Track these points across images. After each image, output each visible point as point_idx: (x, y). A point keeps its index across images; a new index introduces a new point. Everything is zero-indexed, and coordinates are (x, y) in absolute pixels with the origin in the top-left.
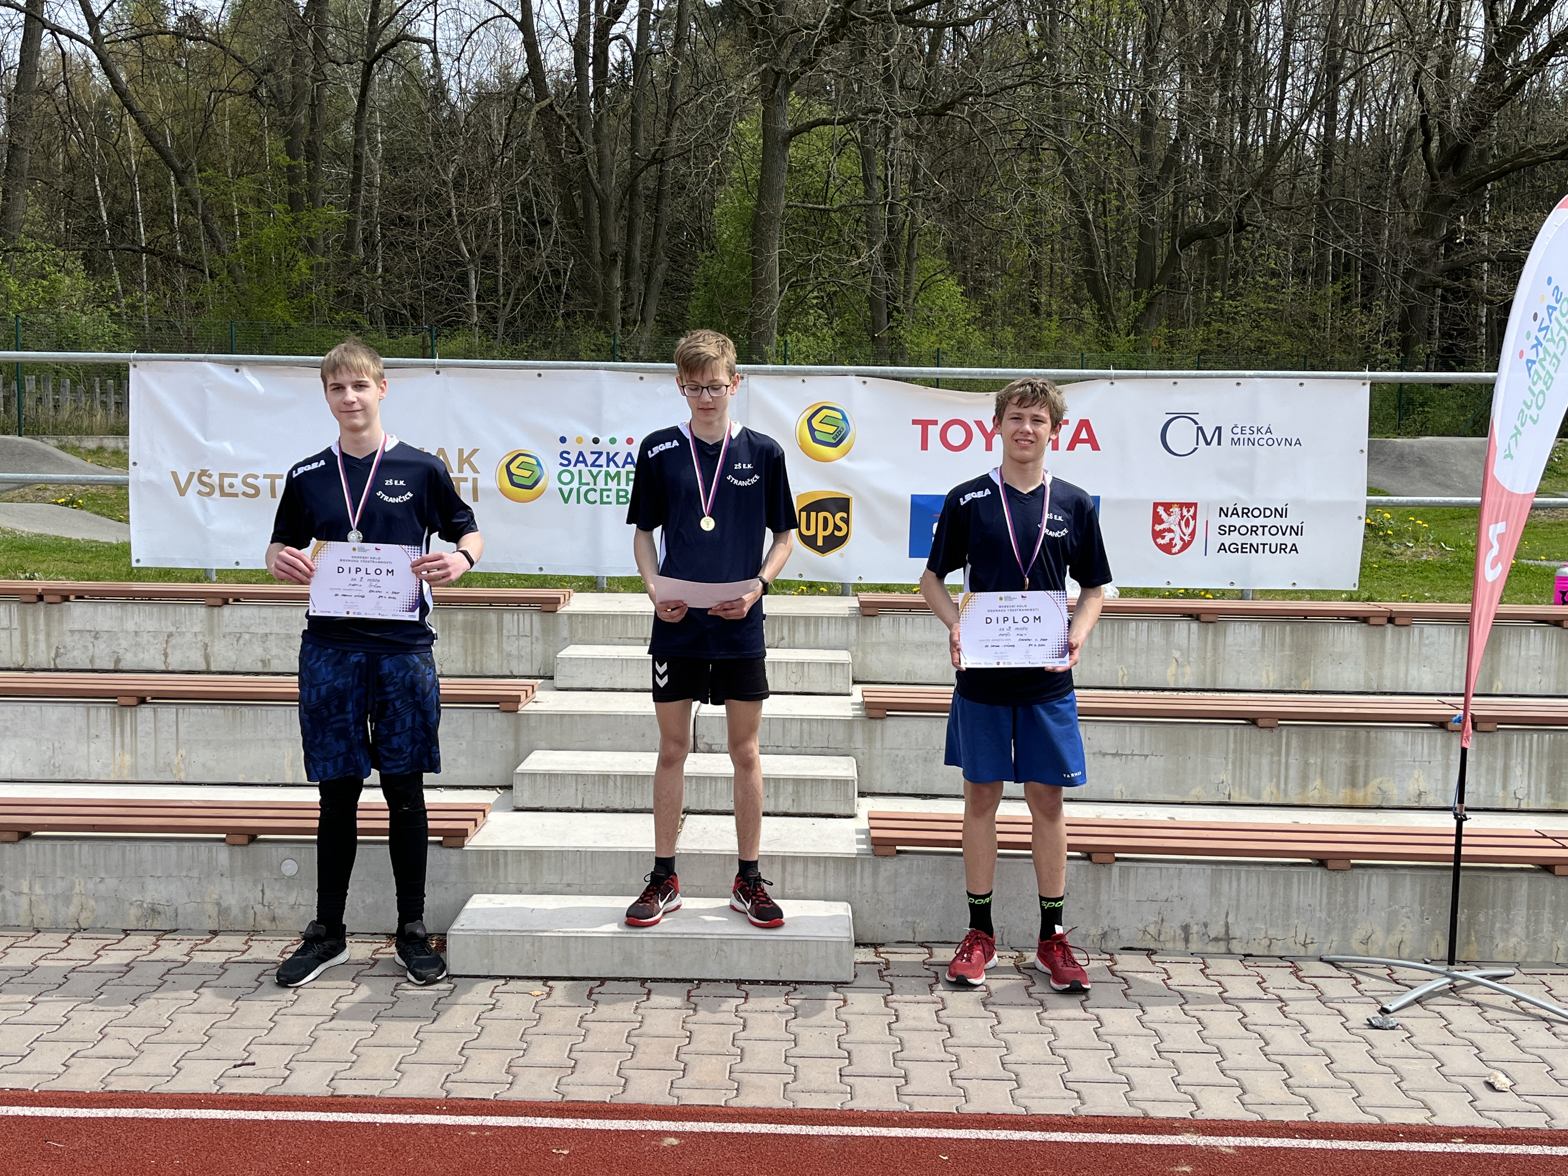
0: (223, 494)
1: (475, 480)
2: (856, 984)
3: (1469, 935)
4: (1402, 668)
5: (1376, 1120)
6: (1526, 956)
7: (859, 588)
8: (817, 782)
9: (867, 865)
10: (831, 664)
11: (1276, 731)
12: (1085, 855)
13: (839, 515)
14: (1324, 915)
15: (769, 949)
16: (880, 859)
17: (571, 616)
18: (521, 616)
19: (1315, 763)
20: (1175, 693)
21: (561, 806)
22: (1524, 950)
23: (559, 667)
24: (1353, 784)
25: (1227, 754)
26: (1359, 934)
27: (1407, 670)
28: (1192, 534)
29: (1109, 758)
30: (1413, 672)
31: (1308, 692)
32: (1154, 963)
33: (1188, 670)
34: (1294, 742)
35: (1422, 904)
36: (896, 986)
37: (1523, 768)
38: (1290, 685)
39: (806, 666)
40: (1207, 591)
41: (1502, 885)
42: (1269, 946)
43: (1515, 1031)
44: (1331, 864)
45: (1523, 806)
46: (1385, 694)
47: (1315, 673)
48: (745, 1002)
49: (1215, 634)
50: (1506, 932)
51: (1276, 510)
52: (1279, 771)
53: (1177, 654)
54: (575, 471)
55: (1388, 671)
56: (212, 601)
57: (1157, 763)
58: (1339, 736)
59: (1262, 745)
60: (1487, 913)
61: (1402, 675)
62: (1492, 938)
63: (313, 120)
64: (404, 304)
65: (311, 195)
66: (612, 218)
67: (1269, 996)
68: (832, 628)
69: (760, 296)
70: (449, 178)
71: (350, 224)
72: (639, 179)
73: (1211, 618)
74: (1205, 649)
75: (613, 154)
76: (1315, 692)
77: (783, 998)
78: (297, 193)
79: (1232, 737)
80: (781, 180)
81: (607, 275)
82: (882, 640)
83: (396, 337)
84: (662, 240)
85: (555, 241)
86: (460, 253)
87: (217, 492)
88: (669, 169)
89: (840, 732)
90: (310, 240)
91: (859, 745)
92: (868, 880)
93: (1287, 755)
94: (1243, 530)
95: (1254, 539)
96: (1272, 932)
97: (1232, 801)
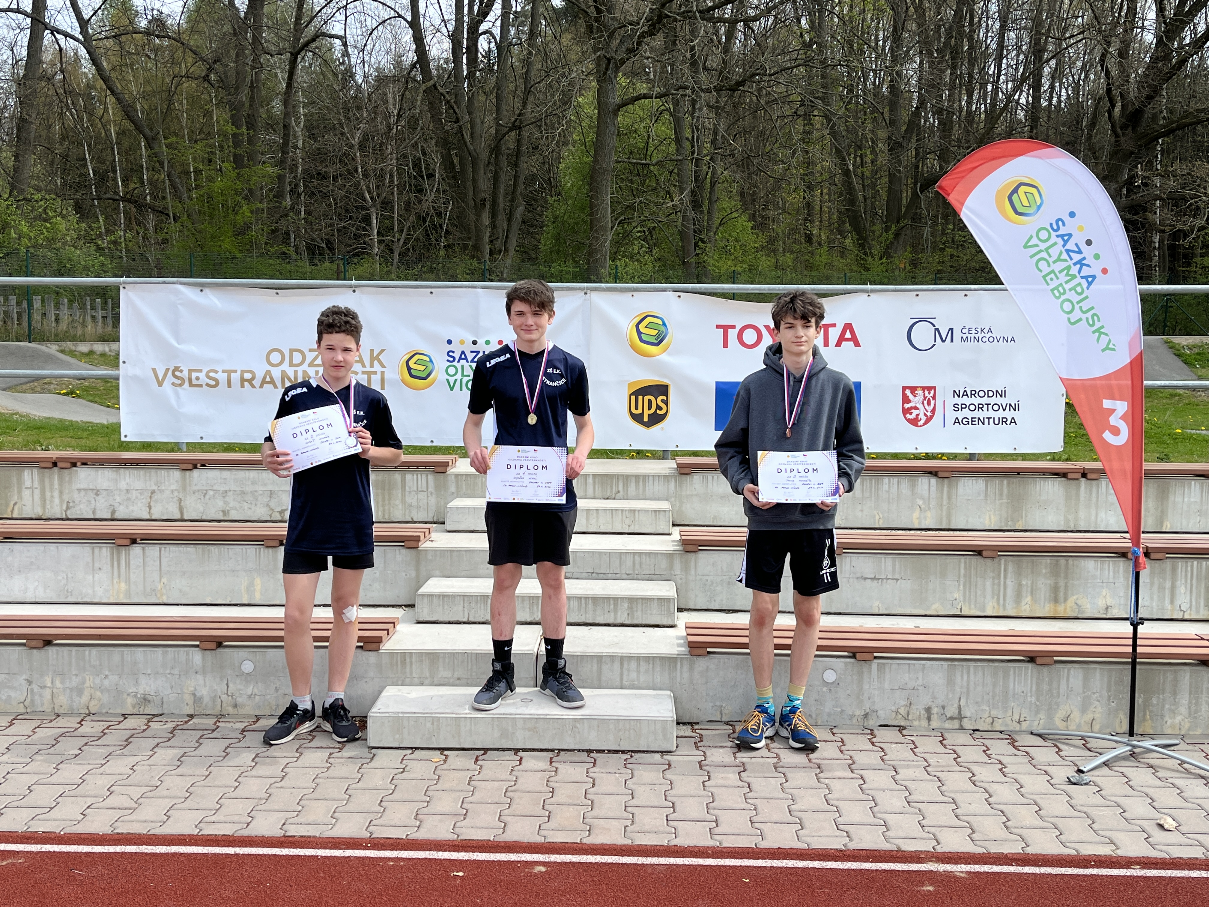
0: (191, 385)
1: (383, 373)
2: (677, 753)
3: (1145, 714)
4: (1093, 512)
5: (1074, 853)
6: (1189, 730)
7: (675, 454)
8: (647, 600)
9: (685, 662)
10: (655, 511)
11: (996, 560)
12: (851, 655)
14: (1033, 699)
15: (611, 726)
16: (695, 658)
17: (457, 475)
18: (419, 476)
19: (1027, 584)
20: (919, 532)
21: (452, 620)
22: (1187, 725)
23: (449, 515)
24: (1056, 600)
25: (959, 577)
26: (1061, 714)
27: (1097, 514)
28: (933, 411)
29: (869, 581)
30: (1102, 515)
31: (1021, 531)
32: (904, 736)
33: (929, 514)
34: (1010, 568)
35: (1109, 690)
36: (708, 754)
37: (1186, 587)
38: (1007, 525)
39: (637, 512)
40: (943, 454)
41: (1170, 676)
42: (992, 723)
43: (1180, 787)
44: (1039, 660)
45: (1187, 617)
46: (1080, 531)
47: (1026, 516)
48: (594, 766)
49: (950, 487)
50: (1173, 712)
51: (997, 391)
52: (999, 591)
53: (920, 502)
54: (458, 366)
55: (1082, 514)
56: (185, 466)
57: (906, 585)
58: (1045, 563)
59: (986, 571)
60: (1159, 697)
61: (1093, 518)
62: (1162, 716)
63: (252, 98)
64: (322, 240)
65: (251, 157)
66: (482, 172)
67: (992, 760)
68: (656, 483)
69: (596, 231)
70: (355, 141)
71: (280, 178)
72: (502, 142)
73: (946, 474)
74: (942, 498)
75: (482, 123)
76: (1026, 531)
77: (623, 762)
78: (240, 155)
79: (962, 565)
80: (614, 142)
81: (478, 216)
82: (695, 493)
83: (317, 265)
84: (521, 188)
85: (438, 190)
86: (364, 199)
87: (187, 383)
88: (525, 133)
89: (664, 563)
90: (250, 190)
91: (678, 573)
92: (686, 675)
93: (1005, 578)
94: (972, 407)
95: (981, 415)
96: (994, 713)
97: (963, 614)
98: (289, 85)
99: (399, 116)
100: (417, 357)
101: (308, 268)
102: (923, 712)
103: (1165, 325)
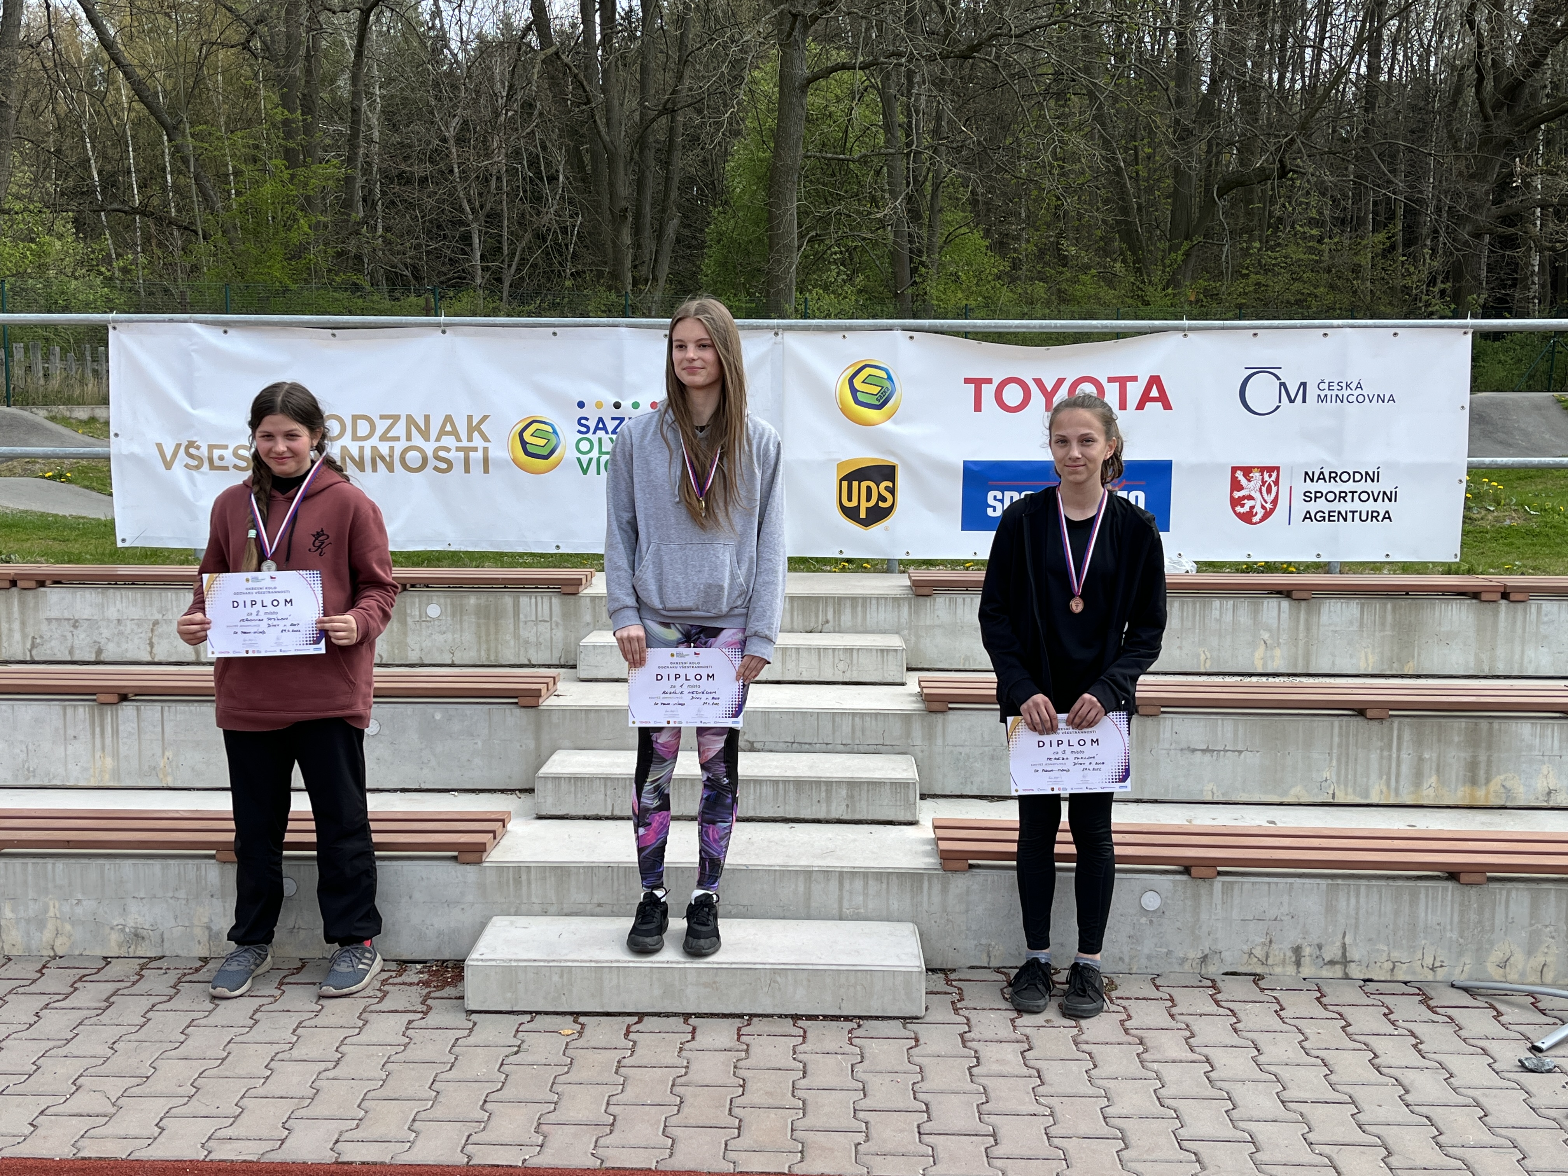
0: (212, 467)
1: (486, 450)
2: (927, 1019)
4: (1518, 650)
7: (905, 565)
8: (874, 785)
9: (935, 881)
10: (882, 650)
11: (1386, 723)
12: (1180, 868)
13: (884, 484)
14: (1455, 936)
15: (829, 980)
16: (950, 874)
17: (593, 599)
18: (539, 599)
19: (1431, 758)
20: (1264, 679)
21: (588, 813)
23: (582, 655)
24: (1473, 781)
25: (1331, 748)
26: (1495, 956)
27: (1523, 652)
29: (1199, 754)
30: (1530, 653)
31: (1412, 677)
32: (1262, 990)
33: (1278, 652)
36: (973, 1020)
38: (1391, 669)
39: (855, 653)
40: (1289, 564)
42: (1392, 970)
44: (1464, 878)
46: (1498, 677)
47: (1419, 655)
48: (804, 1042)
49: (1308, 612)
51: (1367, 473)
52: (1390, 768)
53: (1266, 636)
55: (1501, 652)
57: (1252, 759)
58: (1458, 727)
59: (1370, 739)
61: (1517, 657)
63: (308, 71)
64: (405, 265)
65: (308, 151)
66: (622, 172)
67: (1399, 1030)
68: (882, 609)
69: (778, 251)
70: (450, 133)
71: (349, 180)
72: (649, 130)
73: (1304, 595)
74: (1297, 629)
75: (622, 105)
76: (1419, 676)
77: (847, 1037)
78: (294, 149)
79: (1336, 730)
80: (799, 129)
81: (617, 232)
82: (937, 622)
83: (398, 299)
84: (674, 195)
85: (562, 197)
86: (462, 210)
87: (206, 465)
88: (680, 119)
89: (896, 728)
90: (308, 198)
91: (918, 742)
92: (937, 899)
93: (1399, 749)
94: (1331, 497)
95: (1343, 507)
96: (1395, 955)
97: (1336, 801)
98: (359, 54)
99: (509, 97)
101: (387, 304)
102: (1289, 954)
103: (1550, 378)
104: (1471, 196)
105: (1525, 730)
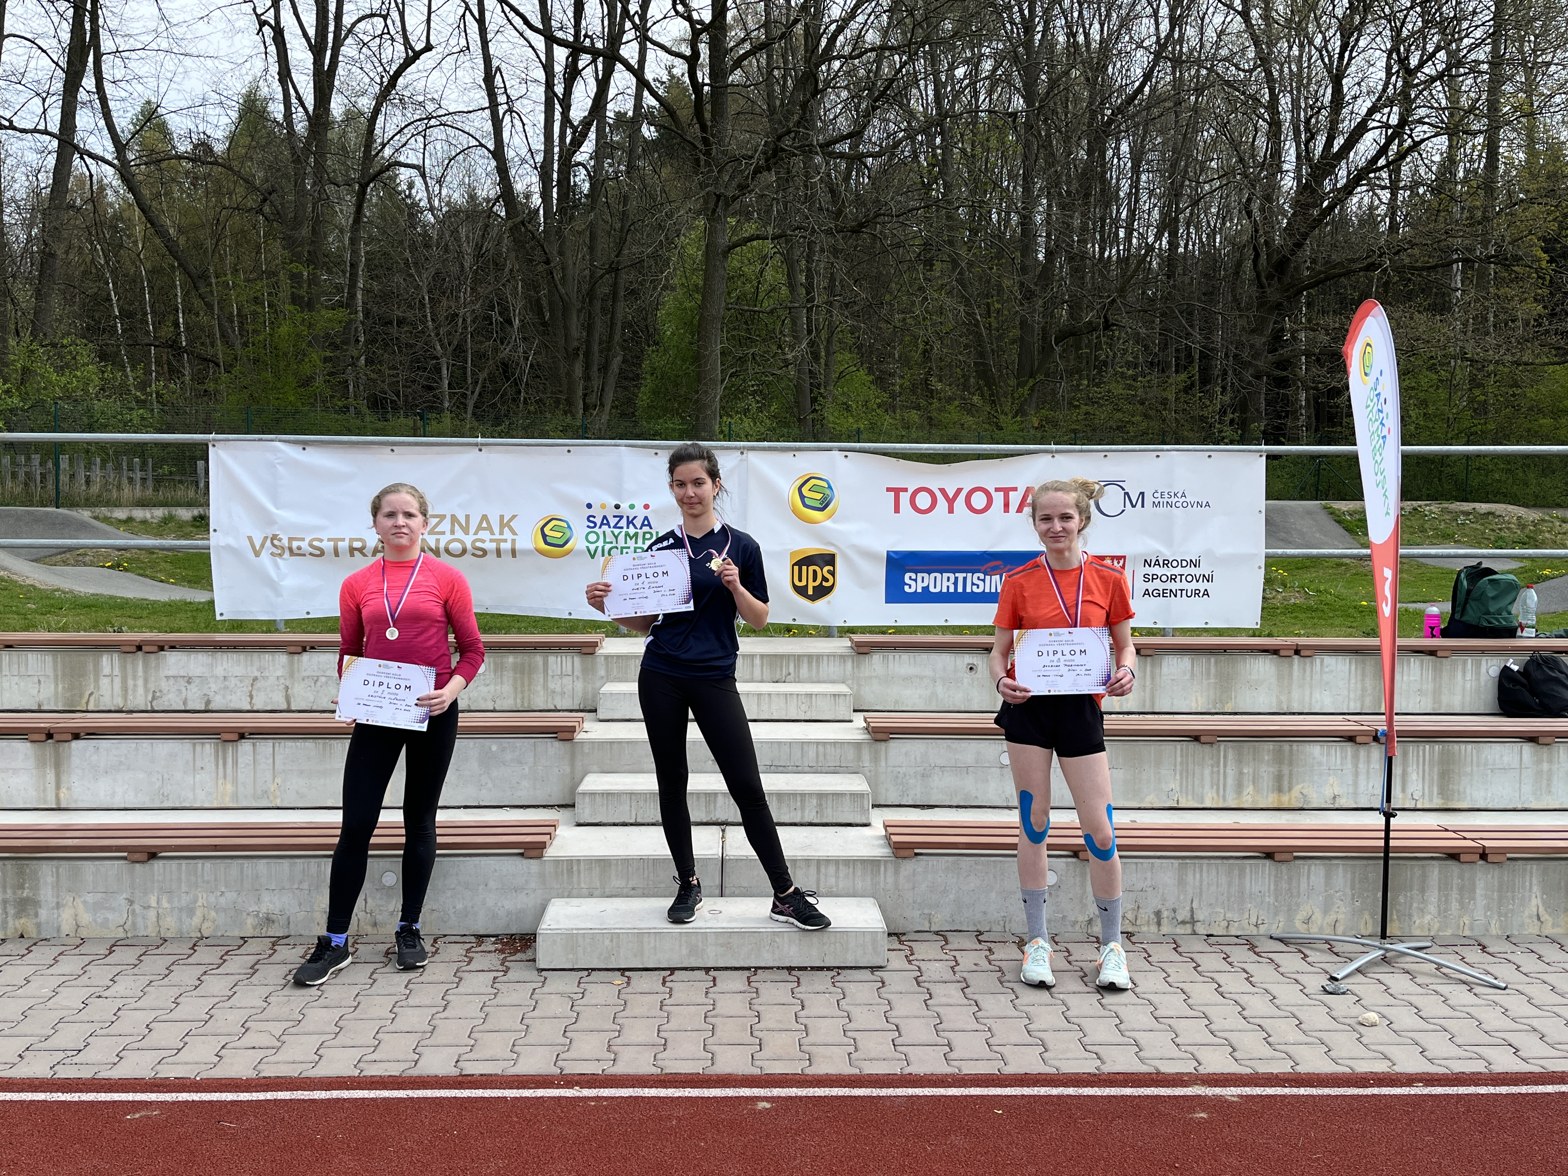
0: (293, 554)
1: (514, 541)
2: (889, 968)
4: (1307, 693)
5: (1348, 1070)
6: (1438, 930)
8: (837, 796)
9: (889, 865)
10: (833, 695)
11: (1215, 746)
14: (1272, 899)
16: (900, 860)
17: (606, 657)
18: (563, 657)
19: (1248, 772)
20: (1121, 716)
21: (618, 821)
22: (1437, 926)
23: (601, 701)
24: (1280, 790)
25: (1176, 767)
26: (1301, 915)
27: (1311, 695)
30: (1317, 695)
31: (1230, 714)
32: (1134, 943)
34: (1231, 757)
35: (1352, 888)
36: (923, 968)
37: (1417, 774)
38: (1215, 708)
39: (813, 697)
41: (1417, 871)
42: (1228, 927)
44: (1277, 857)
45: (1419, 806)
46: (1294, 714)
47: (1235, 697)
48: (799, 986)
49: (1153, 665)
50: (1422, 911)
51: (1191, 561)
52: (1219, 780)
54: (600, 532)
55: (1296, 694)
56: (292, 649)
58: (1268, 749)
59: (1203, 758)
60: (1406, 895)
61: (1307, 699)
62: (1410, 916)
66: (575, 318)
67: (1236, 969)
68: (831, 664)
69: (705, 384)
72: (598, 285)
73: (1149, 652)
75: (575, 264)
76: (1236, 714)
77: (830, 981)
79: (1179, 752)
80: (722, 286)
82: (874, 674)
83: (389, 420)
84: (618, 337)
87: (287, 553)
89: (850, 754)
91: (867, 764)
92: (890, 879)
93: (1225, 766)
94: (1164, 578)
95: (1173, 586)
96: (1229, 916)
97: (1180, 806)
100: (554, 523)
102: (1152, 916)
103: (1317, 490)
104: (1252, 346)
105: (1315, 751)
